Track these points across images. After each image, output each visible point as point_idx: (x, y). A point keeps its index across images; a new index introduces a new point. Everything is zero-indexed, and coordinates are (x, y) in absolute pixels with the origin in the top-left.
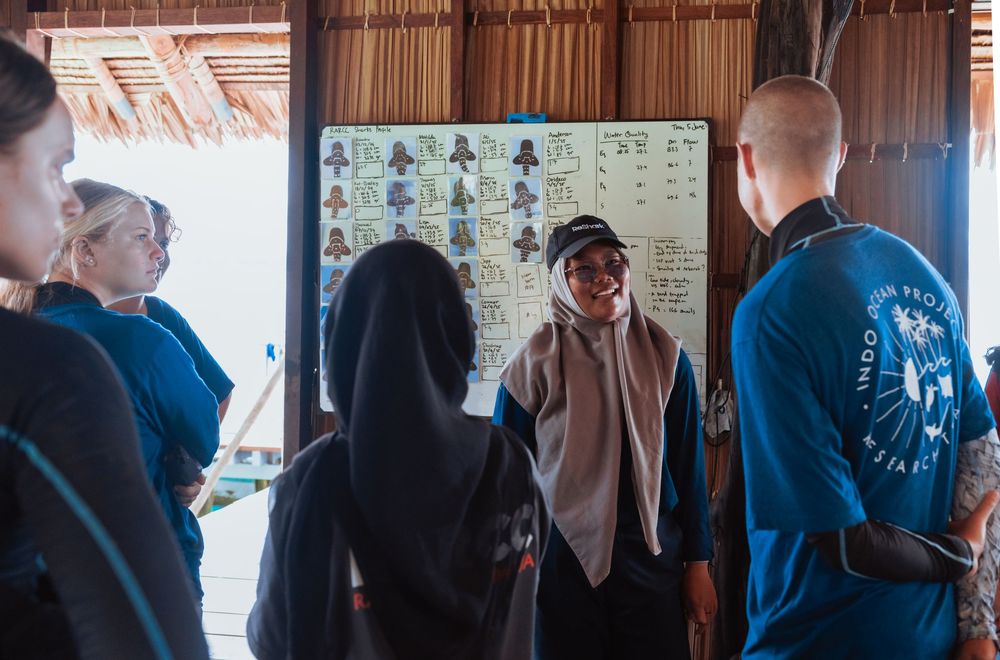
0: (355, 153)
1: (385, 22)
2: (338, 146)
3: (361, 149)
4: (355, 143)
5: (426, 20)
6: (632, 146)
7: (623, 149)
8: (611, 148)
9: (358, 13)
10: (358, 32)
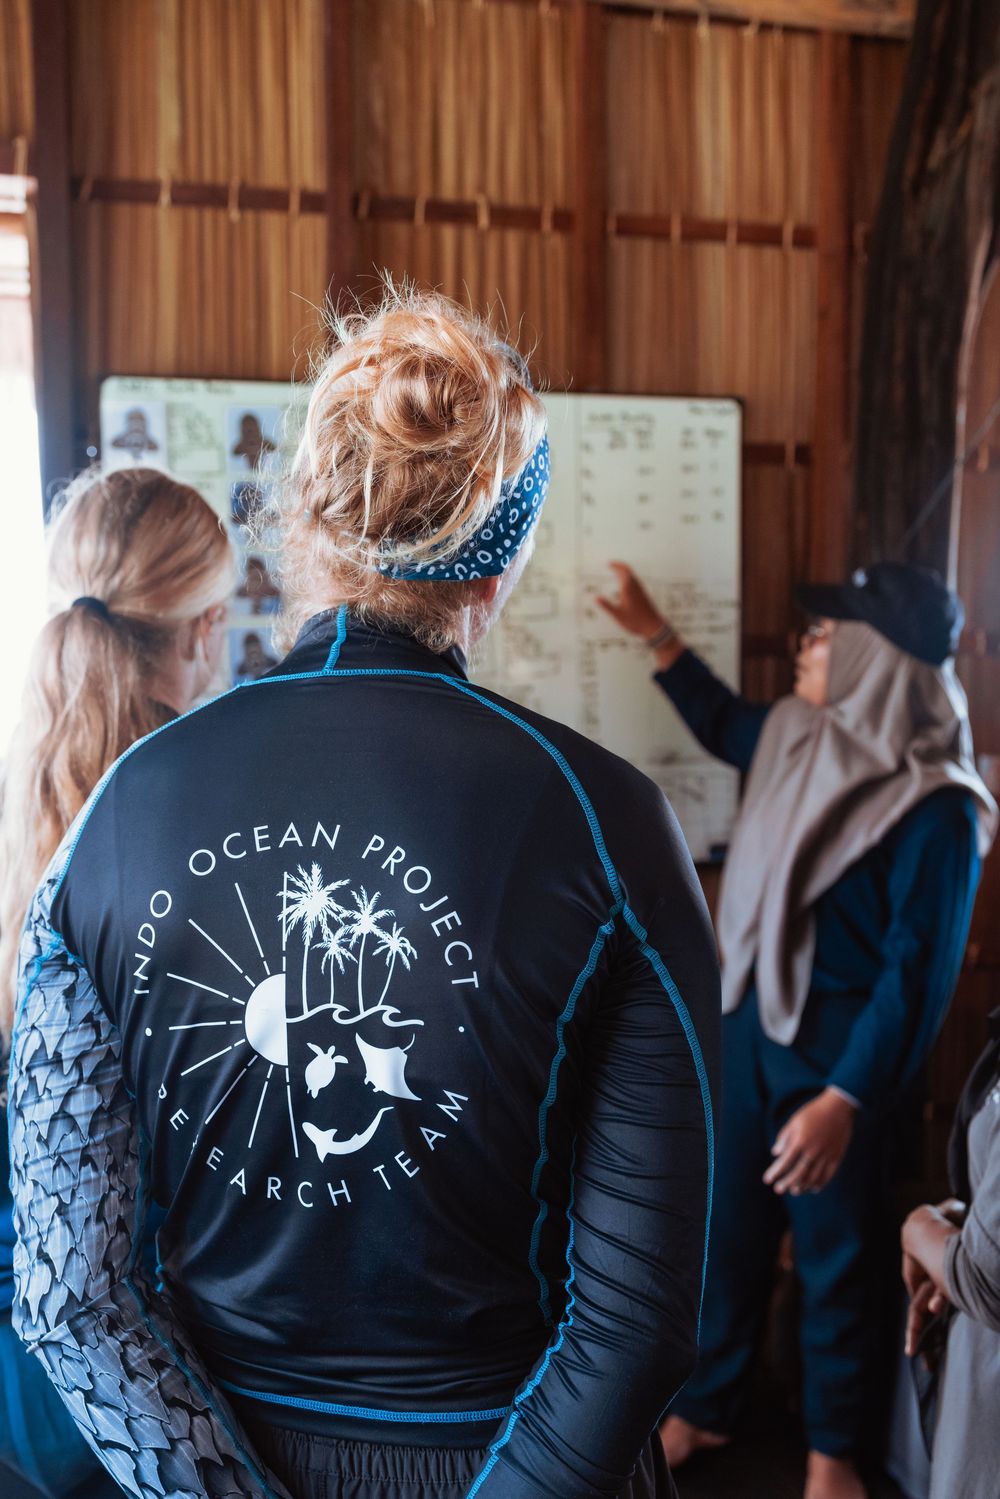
0: (170, 430)
1: (199, 196)
2: (137, 418)
3: (179, 423)
4: (170, 411)
5: (276, 200)
6: (631, 438)
7: (617, 441)
8: (600, 438)
9: (145, 174)
10: (146, 211)
